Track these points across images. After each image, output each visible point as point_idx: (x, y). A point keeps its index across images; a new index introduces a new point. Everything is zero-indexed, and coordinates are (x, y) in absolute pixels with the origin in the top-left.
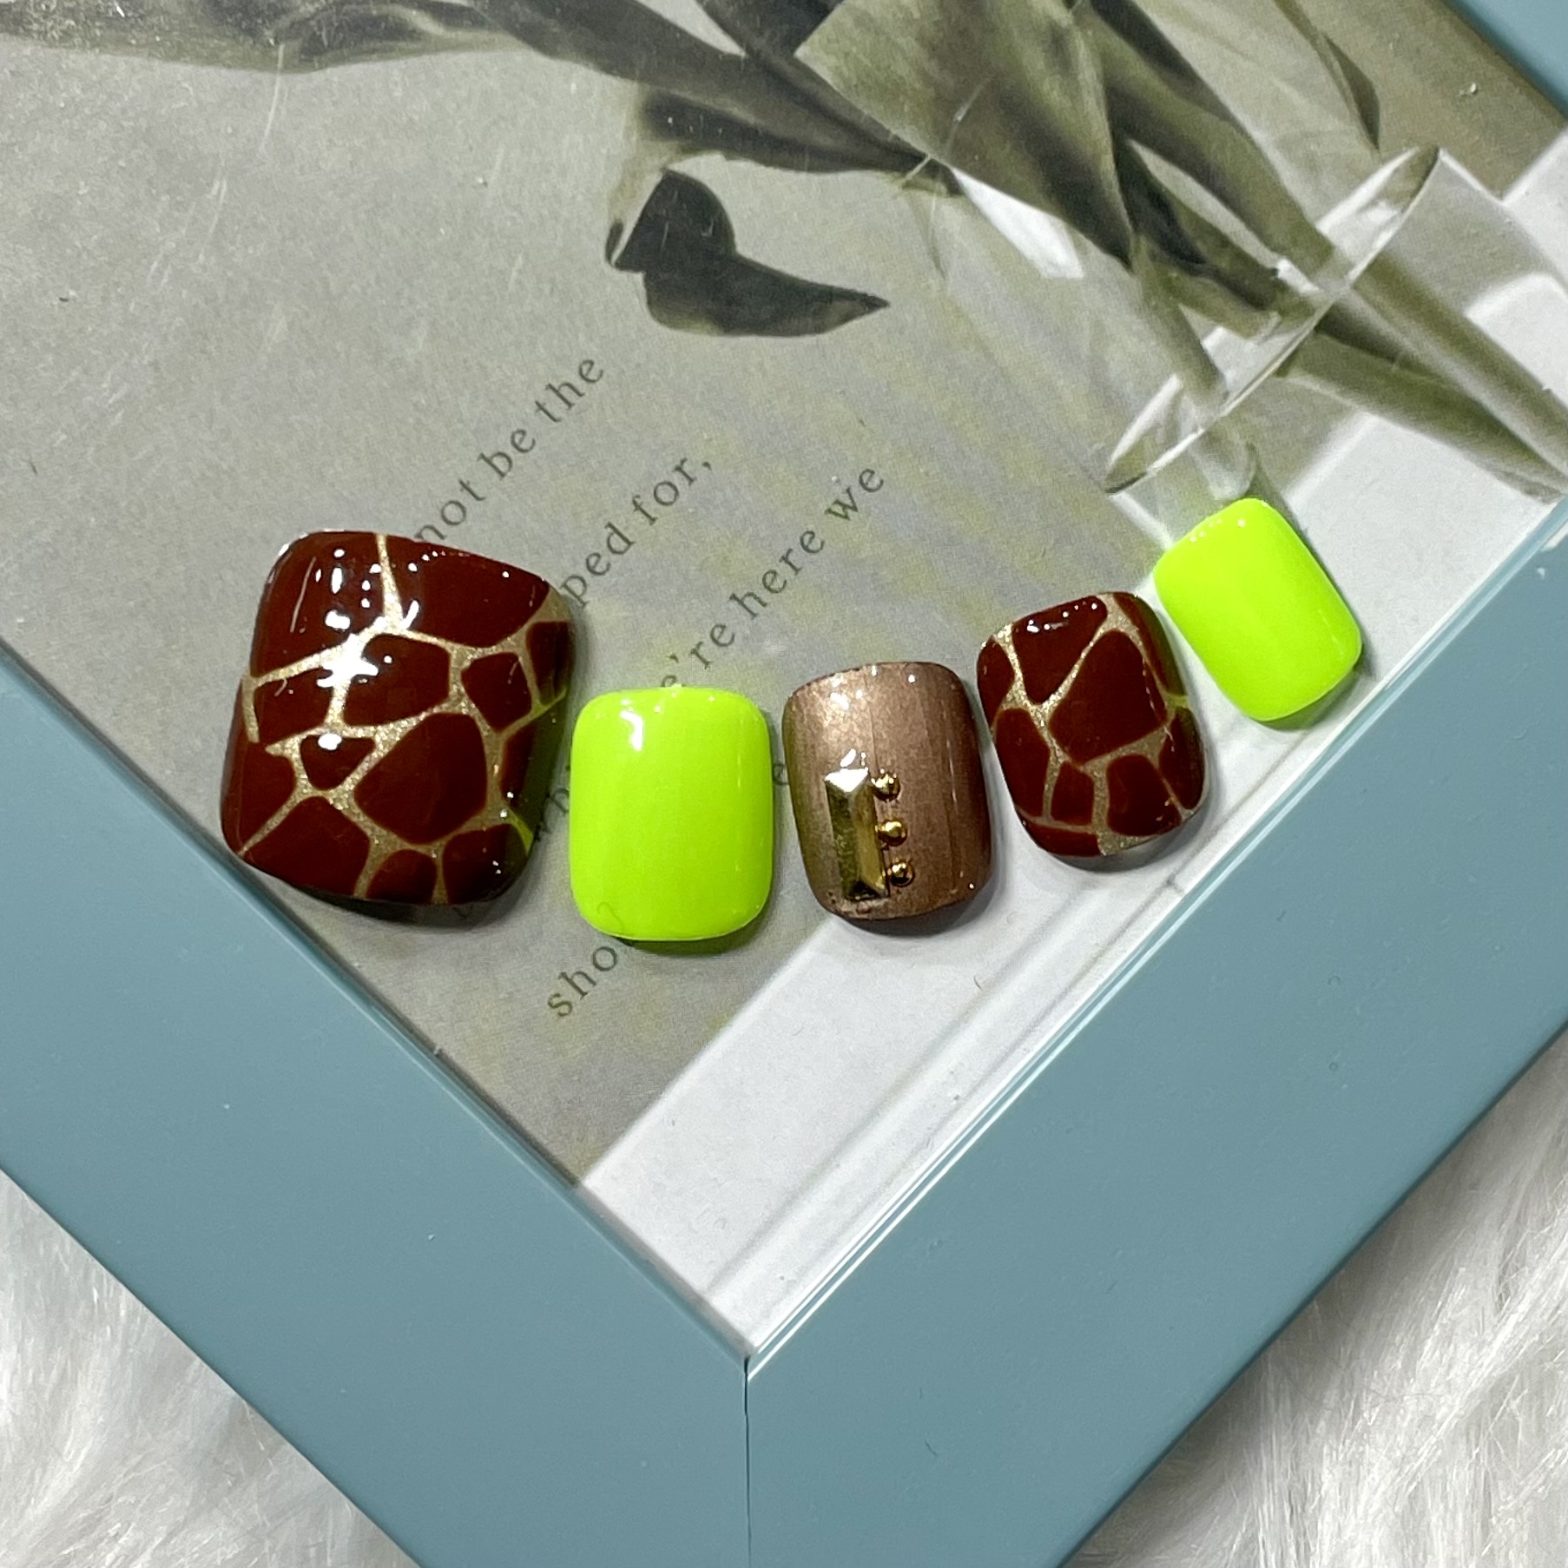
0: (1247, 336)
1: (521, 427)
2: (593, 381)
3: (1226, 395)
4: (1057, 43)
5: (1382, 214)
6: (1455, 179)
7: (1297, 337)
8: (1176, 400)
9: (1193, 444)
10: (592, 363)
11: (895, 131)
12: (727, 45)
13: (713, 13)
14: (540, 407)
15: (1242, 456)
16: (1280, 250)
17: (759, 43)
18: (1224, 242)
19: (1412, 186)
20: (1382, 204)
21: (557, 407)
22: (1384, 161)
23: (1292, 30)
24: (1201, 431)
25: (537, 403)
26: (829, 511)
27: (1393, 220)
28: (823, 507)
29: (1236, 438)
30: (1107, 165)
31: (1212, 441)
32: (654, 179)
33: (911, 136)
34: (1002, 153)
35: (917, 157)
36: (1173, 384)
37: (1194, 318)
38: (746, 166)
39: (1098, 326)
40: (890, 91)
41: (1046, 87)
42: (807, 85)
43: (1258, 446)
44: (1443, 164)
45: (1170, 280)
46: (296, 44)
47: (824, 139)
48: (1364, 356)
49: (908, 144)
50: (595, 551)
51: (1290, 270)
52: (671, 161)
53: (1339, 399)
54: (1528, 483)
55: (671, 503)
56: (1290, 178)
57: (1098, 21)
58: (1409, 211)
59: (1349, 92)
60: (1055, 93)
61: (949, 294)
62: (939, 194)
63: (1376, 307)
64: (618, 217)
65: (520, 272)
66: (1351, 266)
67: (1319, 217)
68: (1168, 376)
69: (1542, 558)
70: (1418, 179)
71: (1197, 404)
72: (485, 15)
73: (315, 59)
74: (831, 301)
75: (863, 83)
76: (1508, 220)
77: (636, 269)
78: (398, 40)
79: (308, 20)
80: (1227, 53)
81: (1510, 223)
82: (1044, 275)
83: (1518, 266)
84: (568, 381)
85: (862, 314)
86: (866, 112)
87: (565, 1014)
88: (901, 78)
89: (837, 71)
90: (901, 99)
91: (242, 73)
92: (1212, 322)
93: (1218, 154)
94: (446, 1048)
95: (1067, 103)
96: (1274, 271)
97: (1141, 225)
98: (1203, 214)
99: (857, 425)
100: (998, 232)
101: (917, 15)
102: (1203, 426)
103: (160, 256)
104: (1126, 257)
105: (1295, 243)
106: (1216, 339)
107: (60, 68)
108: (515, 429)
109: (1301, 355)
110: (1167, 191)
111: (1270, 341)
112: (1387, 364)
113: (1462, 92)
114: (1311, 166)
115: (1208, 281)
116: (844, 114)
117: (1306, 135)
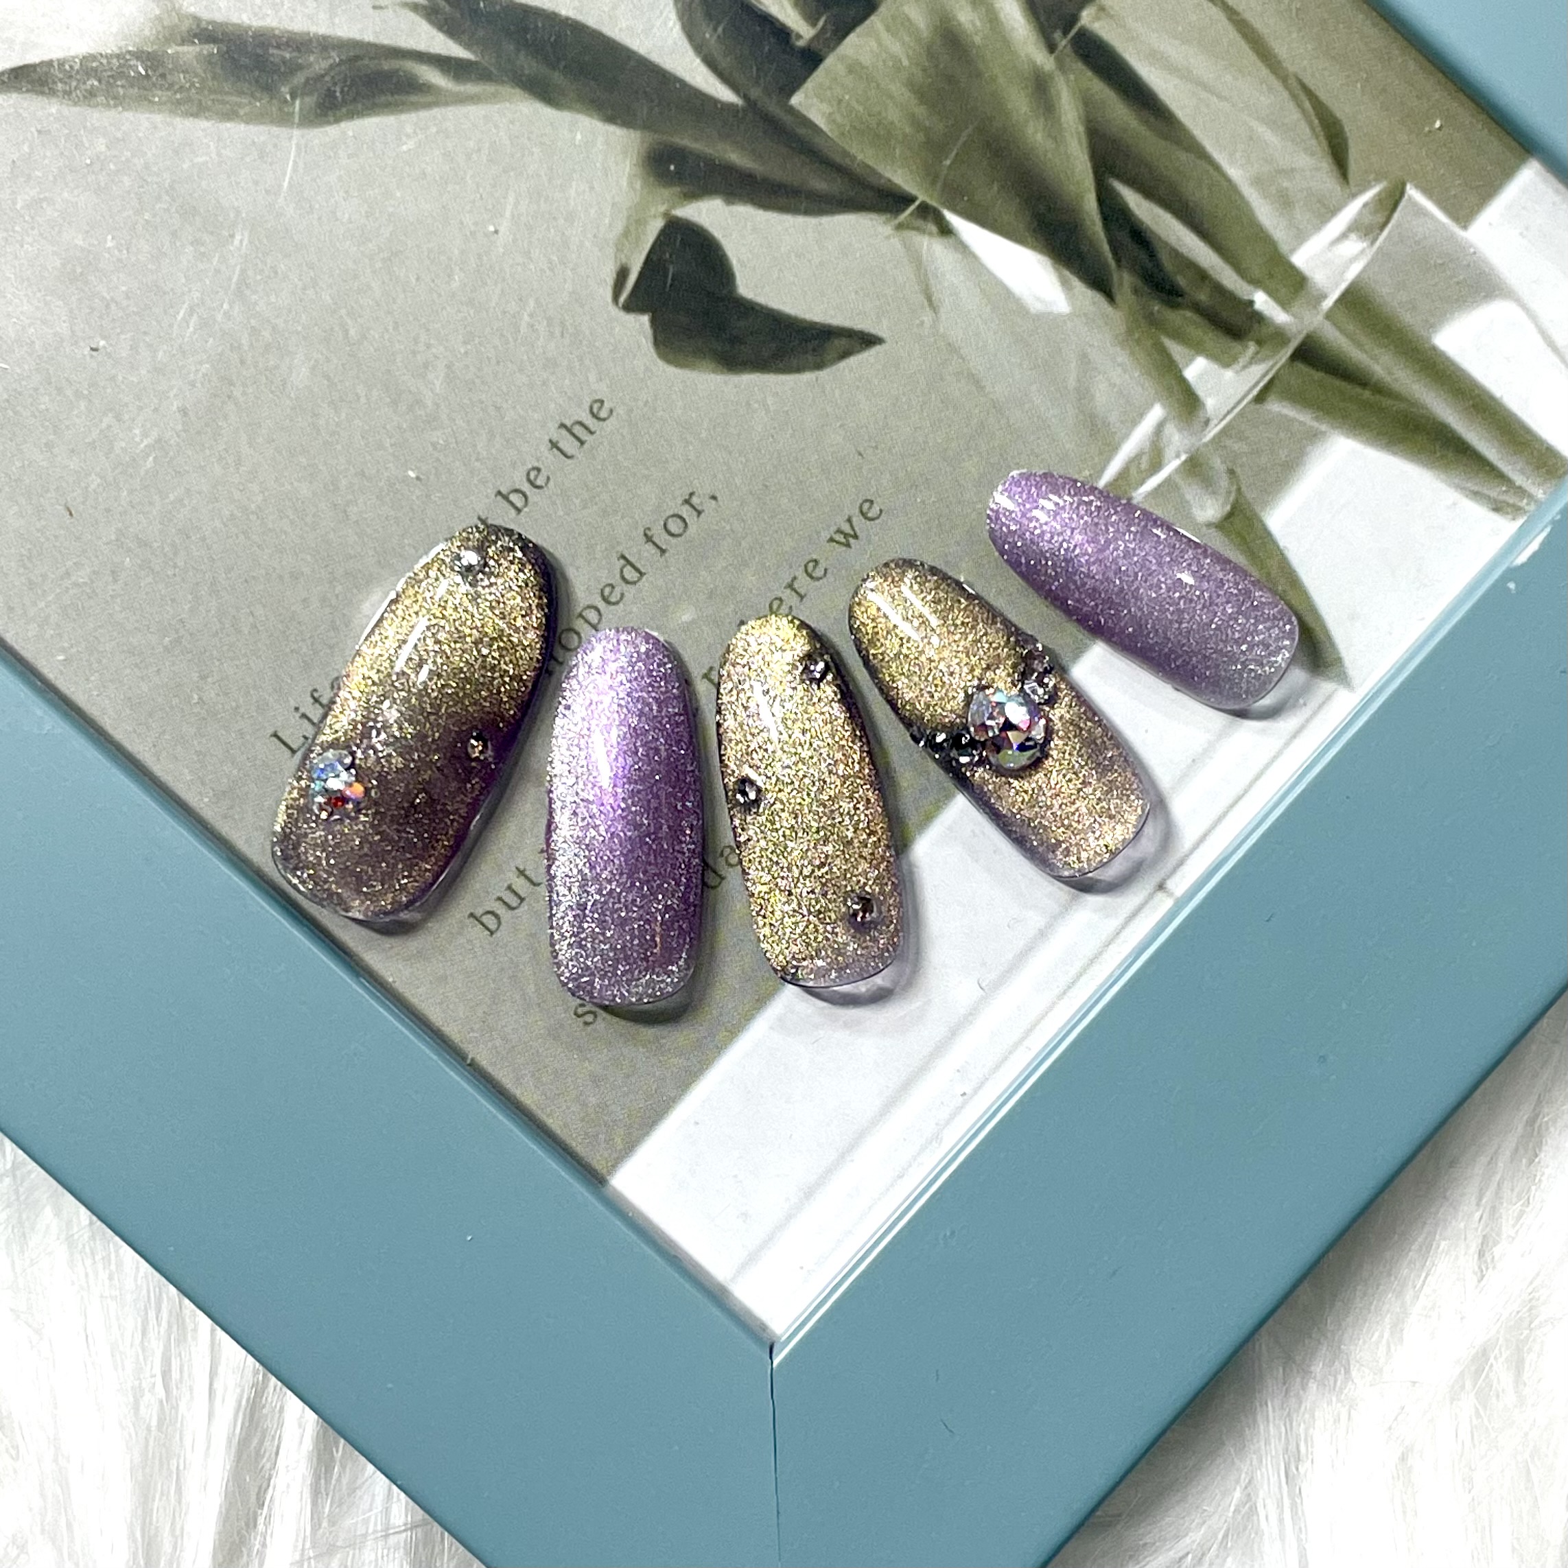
0: (1226, 365)
1: (536, 464)
2: (604, 420)
3: (1207, 422)
4: (1040, 86)
5: (1354, 246)
6: (1421, 212)
7: (1272, 366)
8: (1159, 428)
9: (1177, 470)
10: (602, 402)
11: (888, 174)
12: (725, 94)
13: (711, 63)
14: (554, 445)
15: (1224, 482)
16: (1256, 283)
17: (755, 93)
18: (1202, 276)
19: (1380, 218)
20: (1353, 236)
21: (568, 444)
22: (1354, 196)
23: (1265, 72)
24: (1184, 457)
25: (551, 441)
26: (832, 540)
27: (1363, 251)
28: (826, 535)
29: (1218, 464)
30: (1090, 204)
31: (1194, 466)
32: (656, 226)
33: (902, 178)
34: (990, 194)
35: (909, 200)
36: (1157, 413)
37: (1176, 349)
38: (746, 212)
39: (1084, 358)
40: (880, 136)
41: (1030, 130)
42: (801, 131)
43: (1238, 470)
44: (1410, 198)
45: (1152, 314)
46: (311, 100)
47: (819, 184)
48: (1338, 383)
49: (900, 187)
50: (610, 582)
51: (1266, 302)
52: (674, 207)
53: (1315, 424)
54: (1495, 500)
55: (680, 535)
56: (1265, 213)
57: (1080, 66)
58: (1378, 244)
59: (1318, 129)
60: (1039, 137)
61: (942, 330)
62: (930, 234)
63: (1347, 336)
64: (624, 260)
65: (531, 316)
66: (1325, 297)
67: (1293, 250)
68: (1152, 405)
69: (1511, 574)
70: (1386, 213)
71: (1180, 430)
72: (492, 69)
73: (330, 113)
74: (829, 339)
75: (855, 128)
76: (1472, 250)
77: (641, 310)
78: (408, 93)
79: (323, 76)
80: (1204, 95)
81: (1475, 253)
82: (1032, 311)
83: (1483, 294)
84: (580, 419)
85: (859, 352)
86: (860, 157)
87: (591, 1023)
88: (892, 123)
89: (830, 118)
90: (893, 142)
91: (262, 128)
92: (1193, 352)
93: (1196, 192)
94: (478, 1058)
95: (1050, 145)
96: (1251, 303)
97: (1124, 262)
98: (1184, 250)
99: (856, 455)
100: (986, 269)
101: (906, 63)
102: (1186, 453)
103: (186, 306)
104: (1110, 290)
105: (1271, 276)
106: (1197, 370)
107: (85, 127)
108: (530, 466)
109: (1276, 381)
110: (1148, 228)
111: (1247, 370)
112: (1359, 390)
113: (1427, 129)
114: (1284, 202)
115: (1189, 314)
116: (838, 159)
117: (1280, 172)
